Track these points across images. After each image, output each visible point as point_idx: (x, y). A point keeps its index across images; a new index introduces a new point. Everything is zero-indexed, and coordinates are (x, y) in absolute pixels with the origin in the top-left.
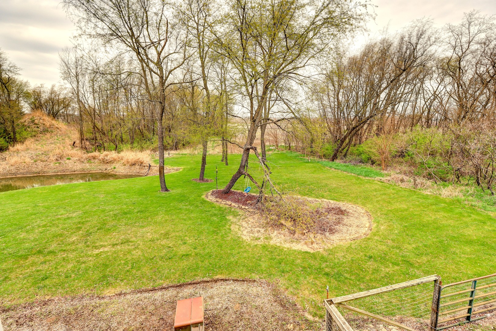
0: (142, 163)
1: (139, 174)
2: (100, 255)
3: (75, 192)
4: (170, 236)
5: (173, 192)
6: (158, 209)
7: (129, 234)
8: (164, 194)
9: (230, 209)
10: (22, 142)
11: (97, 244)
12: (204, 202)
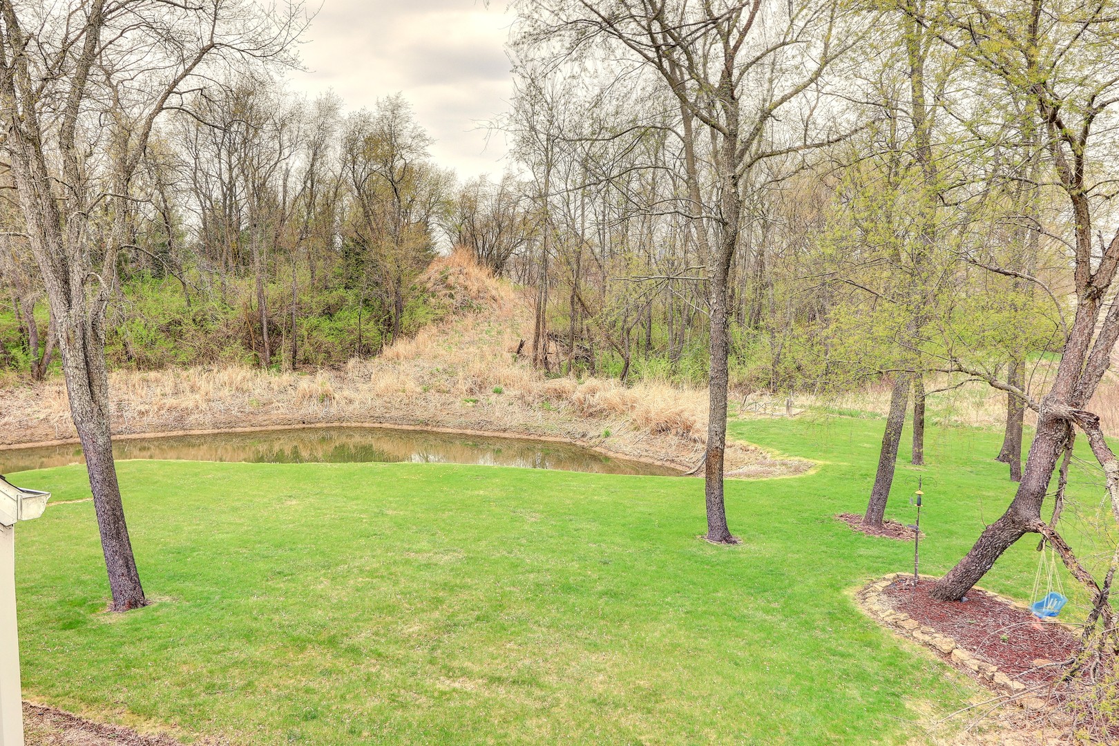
0: (688, 428)
1: (672, 465)
2: (448, 700)
3: (477, 492)
4: (661, 706)
5: (748, 549)
6: (669, 599)
7: (546, 661)
8: (715, 550)
9: (937, 670)
10: (411, 335)
11: (455, 664)
12: (840, 614)
